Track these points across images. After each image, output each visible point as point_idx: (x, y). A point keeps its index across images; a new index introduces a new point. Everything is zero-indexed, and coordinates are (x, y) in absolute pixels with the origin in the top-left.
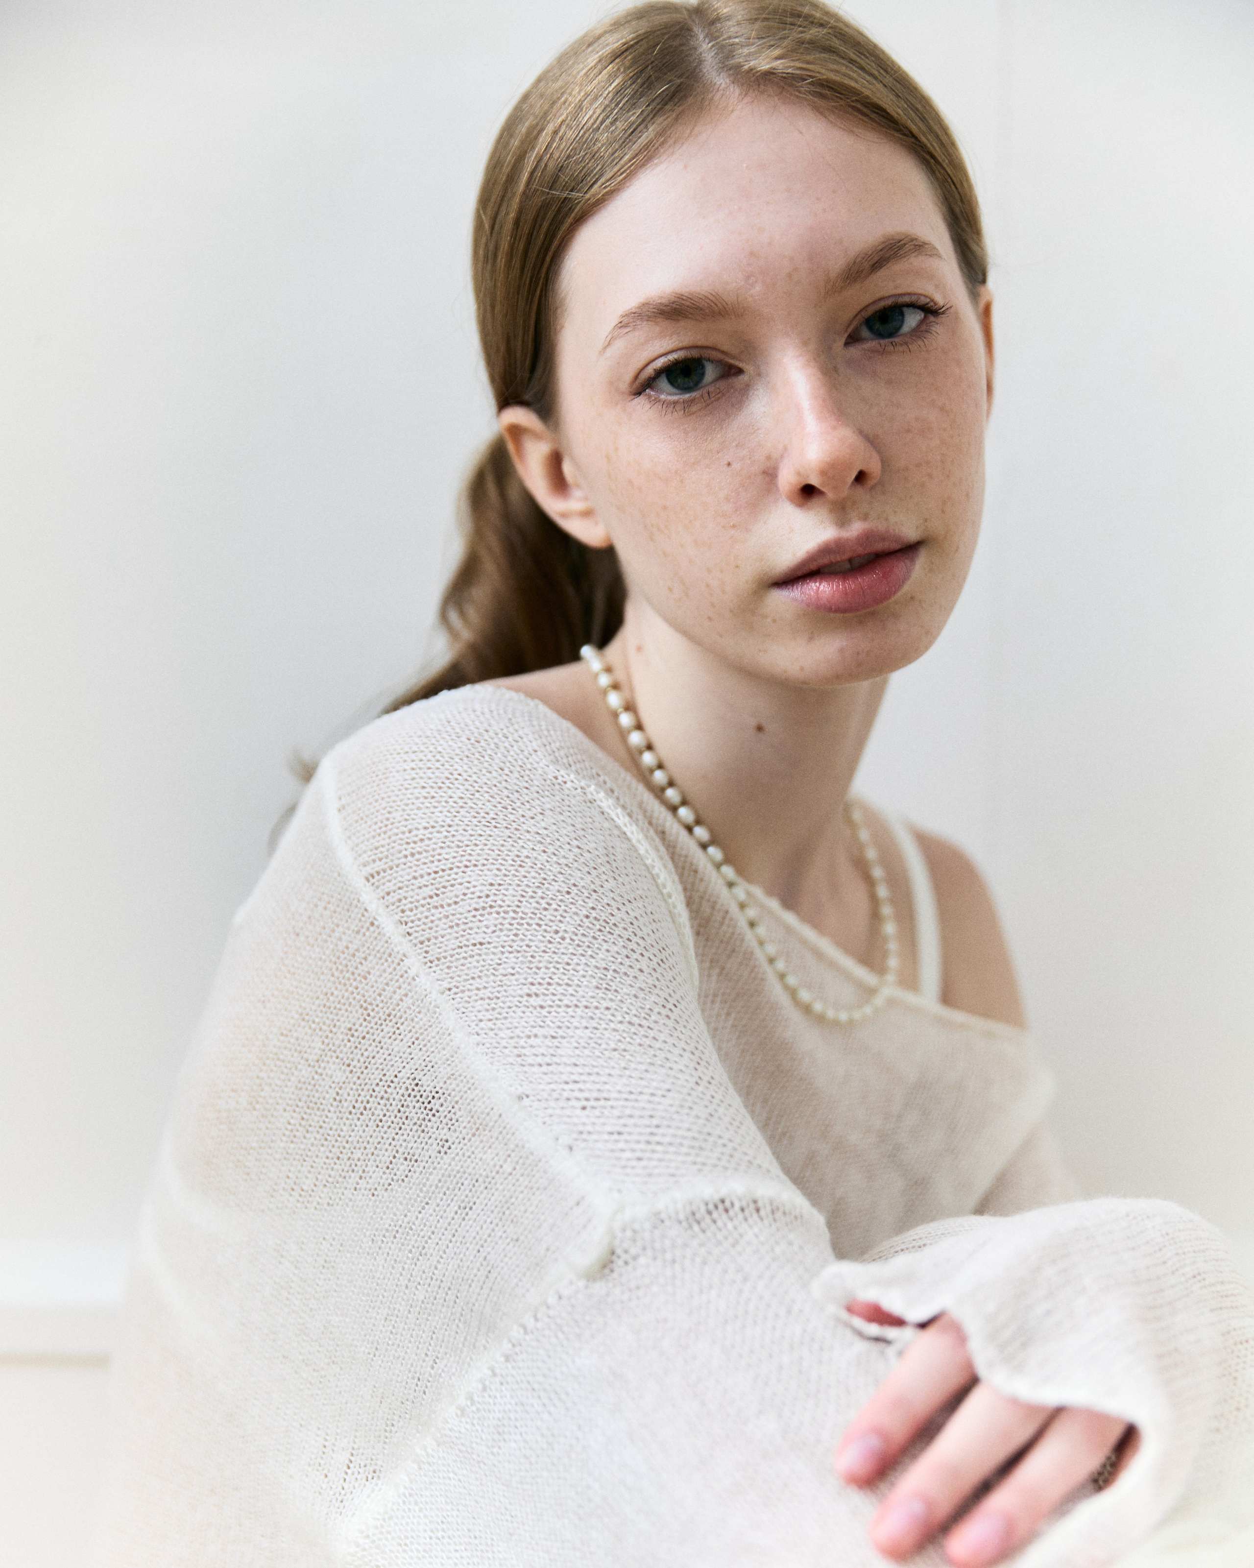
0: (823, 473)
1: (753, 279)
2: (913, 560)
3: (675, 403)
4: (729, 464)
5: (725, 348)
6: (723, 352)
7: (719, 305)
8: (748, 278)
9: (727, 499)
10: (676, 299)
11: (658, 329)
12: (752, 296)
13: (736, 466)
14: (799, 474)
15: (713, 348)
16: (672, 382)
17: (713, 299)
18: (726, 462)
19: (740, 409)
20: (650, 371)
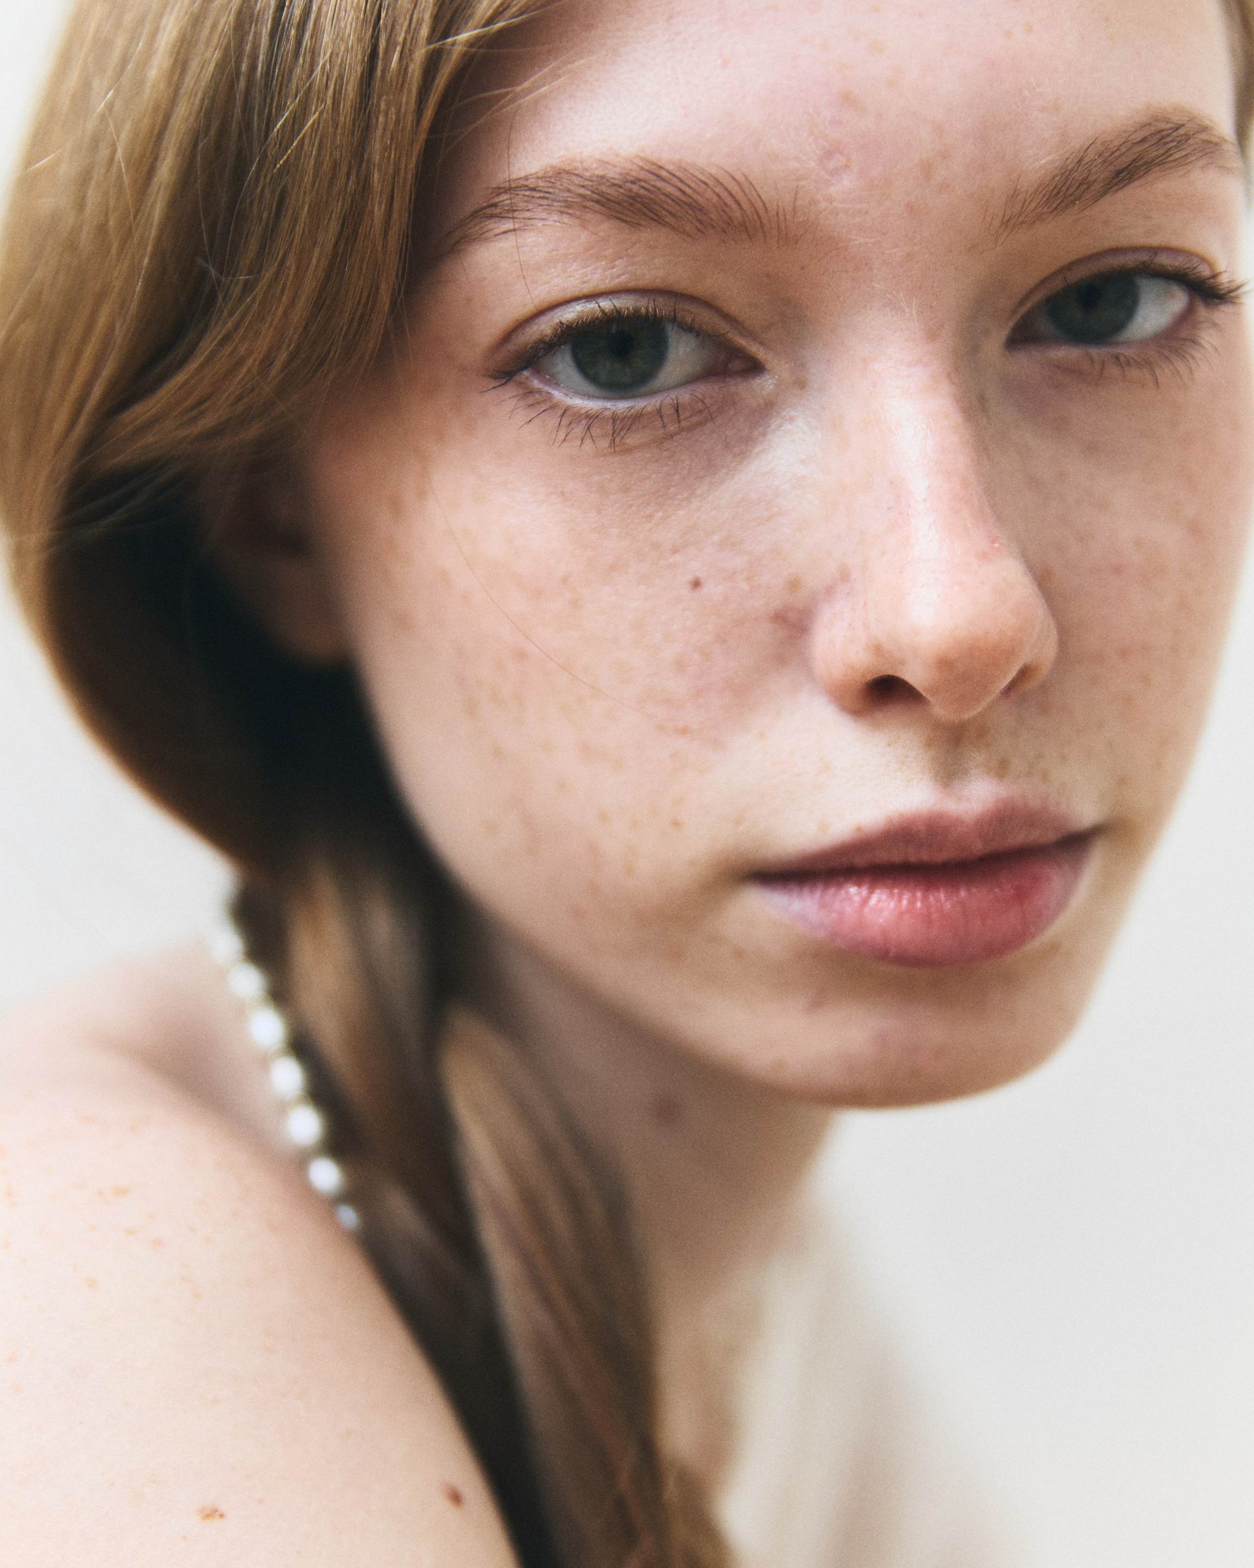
0: (944, 663)
1: (838, 160)
2: (1076, 868)
3: (591, 418)
4: (696, 584)
5: (733, 309)
6: (728, 317)
7: (745, 205)
8: (828, 154)
9: (680, 666)
10: (643, 175)
11: (584, 237)
12: (830, 200)
13: (713, 590)
14: (878, 650)
15: (708, 304)
16: (584, 368)
17: (735, 189)
18: (690, 577)
19: (743, 456)
20: (545, 326)
